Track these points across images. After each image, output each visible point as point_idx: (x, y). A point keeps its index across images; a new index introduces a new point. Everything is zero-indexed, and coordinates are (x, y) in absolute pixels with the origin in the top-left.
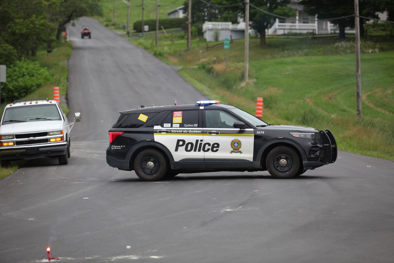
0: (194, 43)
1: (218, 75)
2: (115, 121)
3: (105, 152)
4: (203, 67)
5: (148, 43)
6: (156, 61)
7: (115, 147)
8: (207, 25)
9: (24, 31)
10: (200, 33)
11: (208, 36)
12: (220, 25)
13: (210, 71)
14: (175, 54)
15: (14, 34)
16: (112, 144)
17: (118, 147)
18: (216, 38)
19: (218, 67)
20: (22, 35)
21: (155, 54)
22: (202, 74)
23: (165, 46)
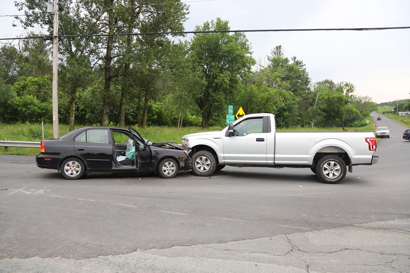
0: (398, 116)
1: (404, 122)
2: (405, 131)
3: (402, 137)
4: (401, 120)
5: (387, 116)
6: (390, 119)
7: (404, 136)
8: (399, 113)
9: (365, 114)
10: (398, 114)
11: (400, 115)
12: (403, 112)
13: (403, 121)
14: (394, 118)
15: (363, 114)
16: (404, 135)
17: (406, 136)
18: (402, 115)
19: (405, 121)
20: (365, 115)
21: (389, 118)
22: (401, 122)
23: (391, 116)
